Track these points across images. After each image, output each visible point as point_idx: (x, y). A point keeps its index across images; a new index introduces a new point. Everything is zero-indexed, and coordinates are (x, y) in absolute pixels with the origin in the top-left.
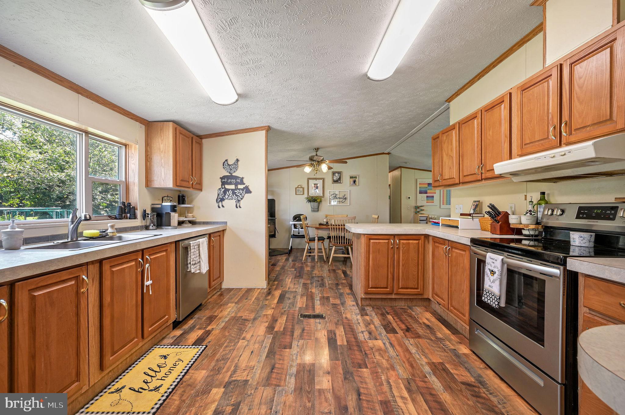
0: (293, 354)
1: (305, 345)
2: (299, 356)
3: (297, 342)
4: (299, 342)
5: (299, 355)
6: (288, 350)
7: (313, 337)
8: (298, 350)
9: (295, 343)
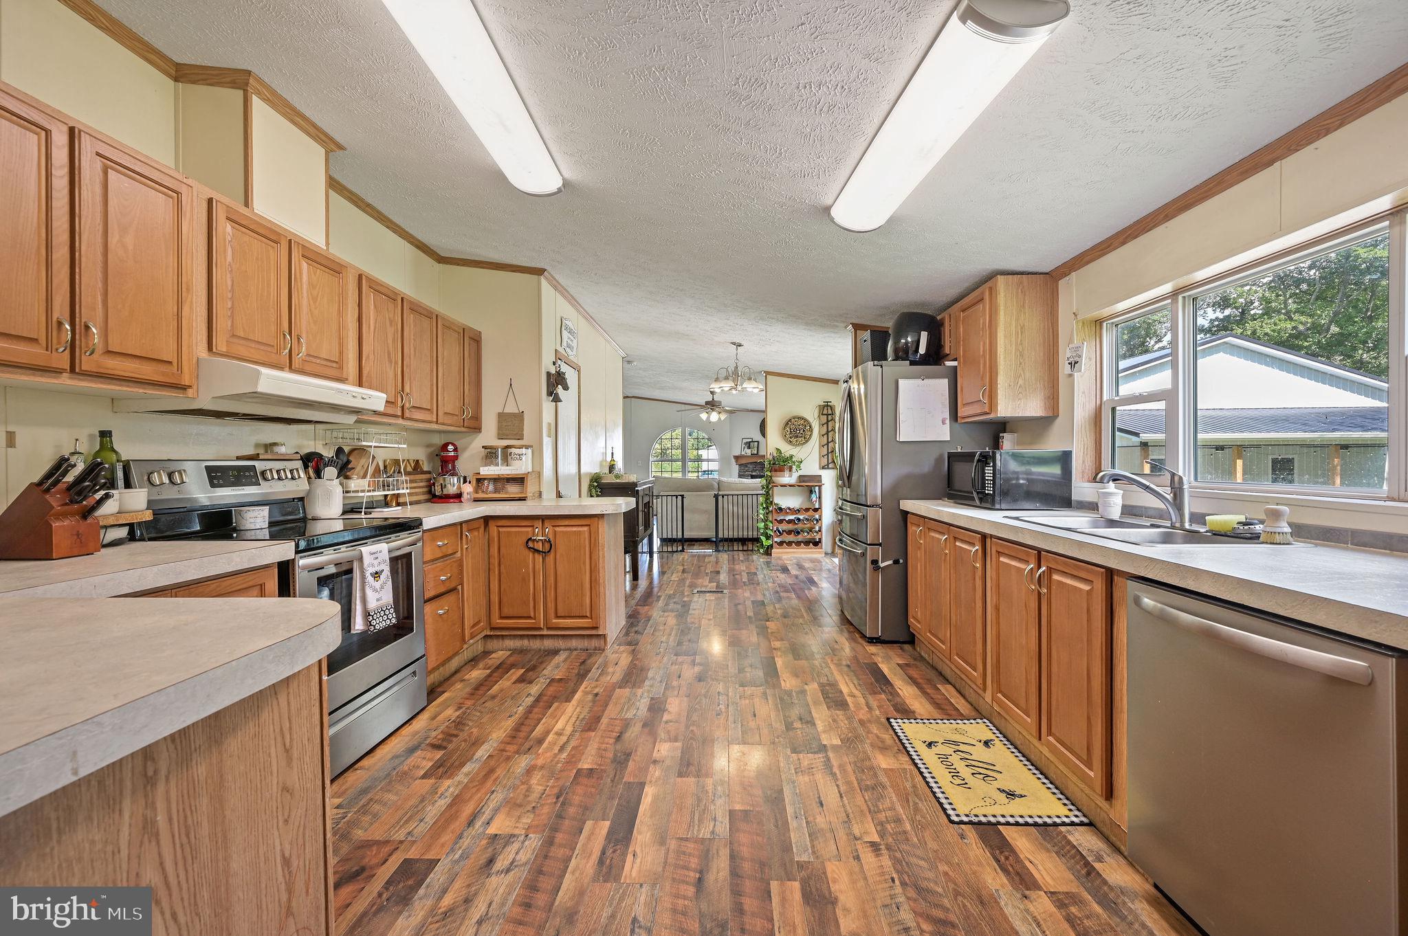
0: (723, 798)
1: (696, 822)
2: (710, 791)
3: (717, 830)
4: (713, 832)
5: (710, 794)
6: (738, 807)
7: (672, 847)
8: (713, 807)
9: (723, 828)
